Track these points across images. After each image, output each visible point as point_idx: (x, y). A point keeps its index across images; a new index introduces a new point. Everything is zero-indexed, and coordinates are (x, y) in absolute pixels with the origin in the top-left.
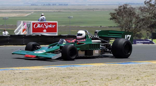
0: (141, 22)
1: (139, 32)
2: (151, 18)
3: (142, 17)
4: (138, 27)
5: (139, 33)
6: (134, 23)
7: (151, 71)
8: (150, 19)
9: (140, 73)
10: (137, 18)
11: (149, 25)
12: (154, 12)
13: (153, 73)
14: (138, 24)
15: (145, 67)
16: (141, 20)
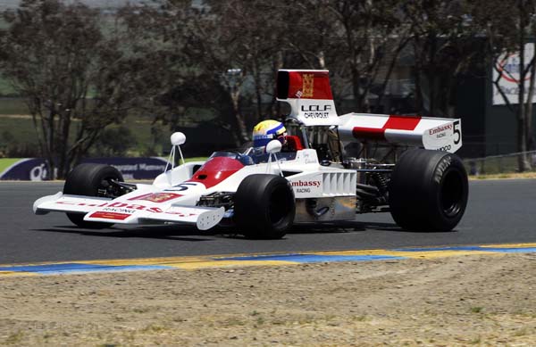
0: (126, 77)
1: (118, 123)
2: (174, 58)
3: (128, 53)
4: (111, 101)
5: (118, 126)
6: (93, 79)
7: (169, 303)
8: (169, 63)
9: (119, 316)
10: (106, 56)
11: (162, 92)
12: (185, 30)
13: (180, 314)
14: (113, 83)
15: (142, 287)
16: (128, 66)
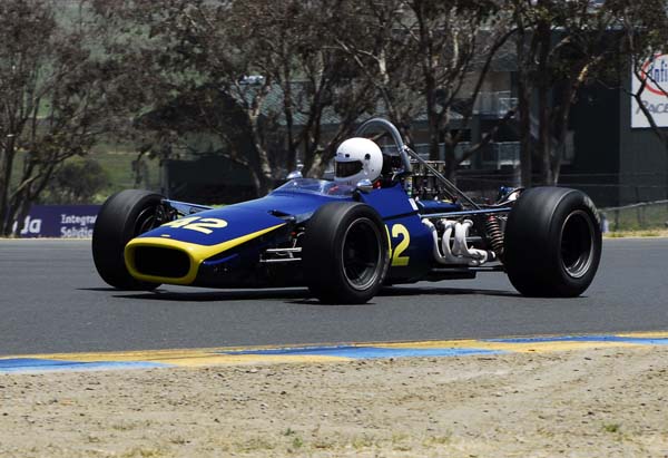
0: (93, 88)
1: (81, 154)
2: (164, 61)
3: (99, 55)
4: (73, 122)
5: (82, 159)
6: (47, 90)
7: (163, 416)
8: (157, 66)
9: (92, 435)
10: (66, 56)
11: (147, 109)
12: (179, 18)
13: (180, 432)
14: (75, 98)
15: (124, 393)
16: (95, 72)
